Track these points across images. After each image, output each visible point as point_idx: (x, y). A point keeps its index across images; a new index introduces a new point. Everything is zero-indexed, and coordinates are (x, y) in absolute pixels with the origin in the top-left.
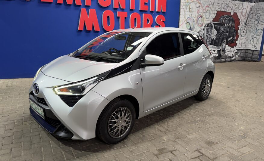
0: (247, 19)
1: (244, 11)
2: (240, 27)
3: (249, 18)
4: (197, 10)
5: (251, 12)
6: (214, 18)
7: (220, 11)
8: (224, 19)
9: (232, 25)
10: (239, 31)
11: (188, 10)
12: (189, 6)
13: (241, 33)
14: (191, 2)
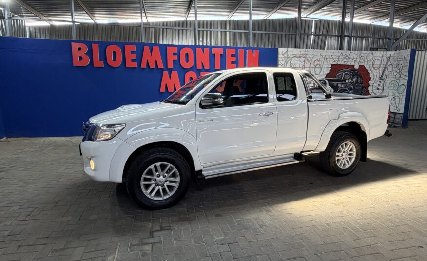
0: (383, 72)
1: (377, 63)
2: (371, 83)
3: (386, 71)
4: (301, 66)
5: (390, 63)
6: (328, 74)
7: (337, 65)
8: (344, 73)
9: (357, 81)
10: (369, 88)
11: (289, 66)
12: (289, 62)
13: (374, 91)
14: (292, 56)
